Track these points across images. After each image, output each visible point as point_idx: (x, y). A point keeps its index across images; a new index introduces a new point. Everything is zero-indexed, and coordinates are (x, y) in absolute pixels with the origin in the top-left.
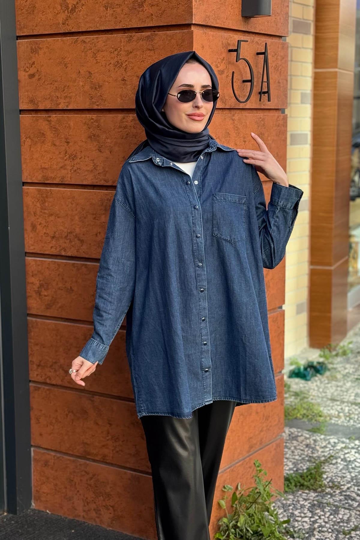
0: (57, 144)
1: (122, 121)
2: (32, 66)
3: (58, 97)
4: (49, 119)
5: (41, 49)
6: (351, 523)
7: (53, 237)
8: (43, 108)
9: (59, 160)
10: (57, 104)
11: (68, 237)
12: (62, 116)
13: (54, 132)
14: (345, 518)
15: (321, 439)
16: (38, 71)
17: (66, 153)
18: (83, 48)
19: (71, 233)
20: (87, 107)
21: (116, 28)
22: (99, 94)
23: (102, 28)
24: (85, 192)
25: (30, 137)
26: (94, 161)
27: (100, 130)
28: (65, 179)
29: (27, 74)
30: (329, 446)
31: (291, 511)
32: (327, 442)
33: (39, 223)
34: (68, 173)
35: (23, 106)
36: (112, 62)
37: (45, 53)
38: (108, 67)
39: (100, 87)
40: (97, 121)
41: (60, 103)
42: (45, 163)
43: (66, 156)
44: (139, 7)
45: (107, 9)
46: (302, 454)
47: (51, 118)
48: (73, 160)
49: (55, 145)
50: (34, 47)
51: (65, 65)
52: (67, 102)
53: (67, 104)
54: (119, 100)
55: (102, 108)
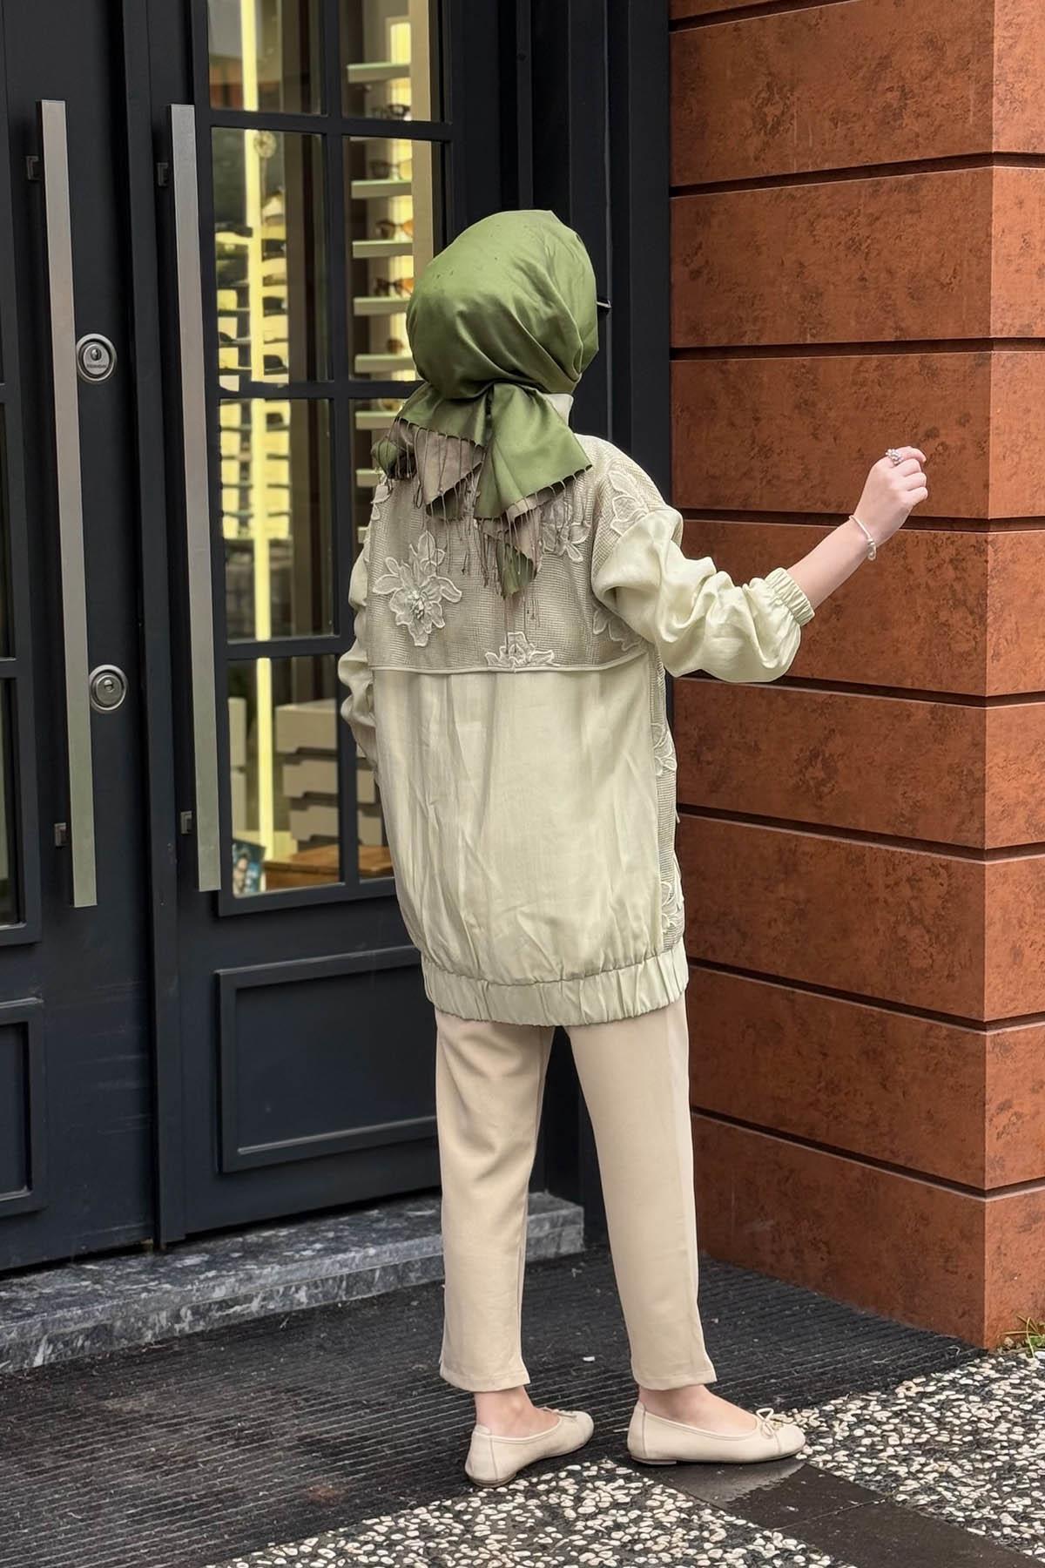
0: (738, 423)
1: (857, 371)
2: (696, 254)
3: (741, 318)
4: (724, 367)
8: (714, 345)
9: (741, 458)
12: (749, 362)
13: (732, 397)
16: (707, 262)
17: (754, 442)
18: (791, 210)
20: (794, 342)
21: (853, 165)
22: (816, 312)
23: (827, 167)
25: (688, 410)
26: (805, 460)
27: (817, 390)
28: (752, 501)
29: (687, 269)
34: (755, 487)
35: (680, 342)
36: (843, 239)
37: (721, 223)
38: (834, 251)
39: (820, 295)
40: (811, 370)
41: (746, 332)
42: (715, 465)
43: (753, 449)
44: (895, 121)
45: (836, 125)
47: (728, 367)
48: (767, 457)
49: (734, 425)
51: (757, 249)
52: (759, 331)
53: (757, 334)
54: (853, 323)
55: (823, 341)
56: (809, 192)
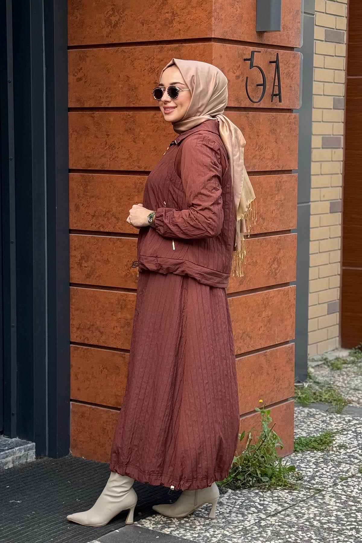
0: (99, 136)
2: (79, 72)
3: (101, 97)
4: (93, 115)
5: (87, 57)
6: (349, 473)
7: (93, 216)
8: (88, 106)
9: (100, 150)
10: (100, 103)
11: (107, 215)
12: (104, 113)
13: (96, 126)
14: (345, 469)
15: (337, 417)
16: (85, 75)
17: (106, 144)
18: (123, 56)
19: (109, 212)
20: (125, 106)
22: (135, 95)
24: (121, 177)
25: (76, 131)
26: (130, 151)
27: (135, 124)
28: (105, 166)
29: (75, 78)
30: (344, 422)
31: (298, 464)
32: (342, 419)
33: (82, 204)
34: (107, 161)
35: (72, 105)
37: (91, 60)
38: (143, 72)
39: (136, 88)
40: (132, 117)
41: (103, 102)
42: (88, 153)
43: (106, 147)
46: (316, 427)
47: (95, 115)
48: (112, 149)
49: (97, 137)
50: (81, 56)
51: (107, 71)
52: (108, 101)
53: (108, 103)
54: (151, 99)
55: (137, 106)
56: (131, 50)
